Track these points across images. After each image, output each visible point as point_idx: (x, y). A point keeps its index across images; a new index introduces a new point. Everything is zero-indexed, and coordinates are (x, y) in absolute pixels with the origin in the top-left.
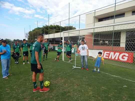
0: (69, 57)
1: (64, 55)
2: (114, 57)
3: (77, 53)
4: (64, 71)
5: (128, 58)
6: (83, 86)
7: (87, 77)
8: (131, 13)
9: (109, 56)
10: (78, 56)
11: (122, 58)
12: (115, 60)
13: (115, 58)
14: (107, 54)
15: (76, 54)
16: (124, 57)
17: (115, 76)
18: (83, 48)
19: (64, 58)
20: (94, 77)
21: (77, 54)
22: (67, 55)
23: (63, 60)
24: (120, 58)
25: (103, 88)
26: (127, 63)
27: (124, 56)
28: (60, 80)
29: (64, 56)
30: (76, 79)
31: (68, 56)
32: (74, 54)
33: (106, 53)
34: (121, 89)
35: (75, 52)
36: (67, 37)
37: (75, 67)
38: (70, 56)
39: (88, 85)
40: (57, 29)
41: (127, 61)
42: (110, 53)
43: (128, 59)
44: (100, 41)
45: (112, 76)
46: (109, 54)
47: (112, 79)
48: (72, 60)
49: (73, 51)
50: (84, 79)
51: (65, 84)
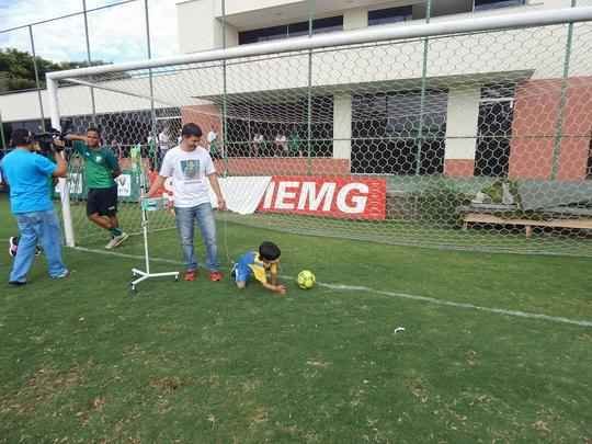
0: (104, 219)
1: (72, 213)
2: (319, 200)
3: (152, 196)
4: (80, 313)
5: (367, 202)
6: (209, 384)
7: (220, 322)
8: (364, 19)
9: (298, 196)
10: (157, 213)
11: (349, 202)
12: (323, 213)
13: (322, 204)
14: (287, 190)
15: (148, 204)
16: (354, 199)
17: (343, 287)
18: (192, 165)
19: (76, 230)
20: (254, 312)
21: (153, 201)
22: (90, 213)
23: (72, 245)
24: (338, 204)
25: (312, 369)
26: (366, 221)
27: (355, 192)
28: (53, 377)
29: (74, 221)
30: (158, 345)
31: (100, 215)
32: (133, 202)
33: (283, 185)
34: (388, 348)
35: (136, 192)
36: (82, 117)
37: (147, 275)
38: (112, 214)
39: (232, 368)
40: (18, 74)
41: (366, 212)
42: (301, 185)
43: (368, 206)
44: (253, 136)
45: (332, 286)
46: (298, 191)
47: (338, 302)
48: (125, 235)
49: (124, 190)
50: (205, 338)
51: (91, 406)
